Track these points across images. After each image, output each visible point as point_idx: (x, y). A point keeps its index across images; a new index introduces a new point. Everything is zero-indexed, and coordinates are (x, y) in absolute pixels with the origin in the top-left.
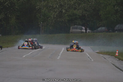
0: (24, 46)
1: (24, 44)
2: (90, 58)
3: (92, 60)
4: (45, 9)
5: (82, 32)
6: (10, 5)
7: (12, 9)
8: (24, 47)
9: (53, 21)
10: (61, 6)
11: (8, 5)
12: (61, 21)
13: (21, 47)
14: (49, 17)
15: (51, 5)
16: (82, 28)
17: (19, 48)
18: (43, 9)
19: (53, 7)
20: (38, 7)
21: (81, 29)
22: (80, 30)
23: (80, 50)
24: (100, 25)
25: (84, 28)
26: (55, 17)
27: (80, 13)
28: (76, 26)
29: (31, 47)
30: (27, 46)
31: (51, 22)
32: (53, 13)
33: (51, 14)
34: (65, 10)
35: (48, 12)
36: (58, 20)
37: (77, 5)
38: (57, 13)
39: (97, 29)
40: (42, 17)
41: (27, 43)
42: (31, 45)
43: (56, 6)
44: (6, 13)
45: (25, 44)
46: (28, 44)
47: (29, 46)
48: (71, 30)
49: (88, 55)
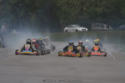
0: (25, 50)
1: (24, 47)
2: (112, 56)
3: (114, 58)
4: (65, 6)
5: (104, 30)
6: (30, 3)
7: (32, 6)
8: (24, 52)
9: (74, 18)
10: (82, 3)
11: (29, 3)
12: (82, 18)
13: (19, 52)
14: (70, 15)
15: (72, 3)
16: (103, 25)
17: (17, 53)
18: (64, 7)
19: (74, 4)
20: (59, 4)
21: (103, 27)
22: (101, 28)
23: (79, 54)
24: (122, 22)
25: (106, 25)
26: (76, 14)
27: (101, 11)
28: (97, 23)
29: (35, 52)
30: (29, 50)
31: (72, 19)
32: (74, 11)
33: (72, 12)
34: (86, 7)
35: (69, 9)
36: (79, 17)
37: (98, 3)
38: (78, 10)
39: (119, 26)
40: (63, 15)
41: (29, 46)
42: (35, 49)
43: (77, 3)
44: (26, 11)
45: (26, 46)
46: (31, 47)
47: (33, 51)
48: (92, 28)
49: (110, 53)
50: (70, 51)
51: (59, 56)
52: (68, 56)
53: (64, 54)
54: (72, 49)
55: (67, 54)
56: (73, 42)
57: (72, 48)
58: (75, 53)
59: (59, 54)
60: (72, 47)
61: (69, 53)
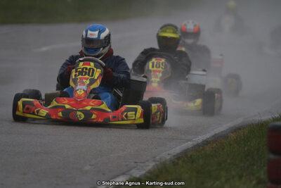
50: (81, 89)
51: (18, 119)
52: (68, 121)
53: (44, 112)
54: (92, 81)
55: (66, 112)
56: (108, 37)
57: (98, 72)
58: (115, 106)
59: (15, 107)
60: (98, 65)
61: (79, 104)
